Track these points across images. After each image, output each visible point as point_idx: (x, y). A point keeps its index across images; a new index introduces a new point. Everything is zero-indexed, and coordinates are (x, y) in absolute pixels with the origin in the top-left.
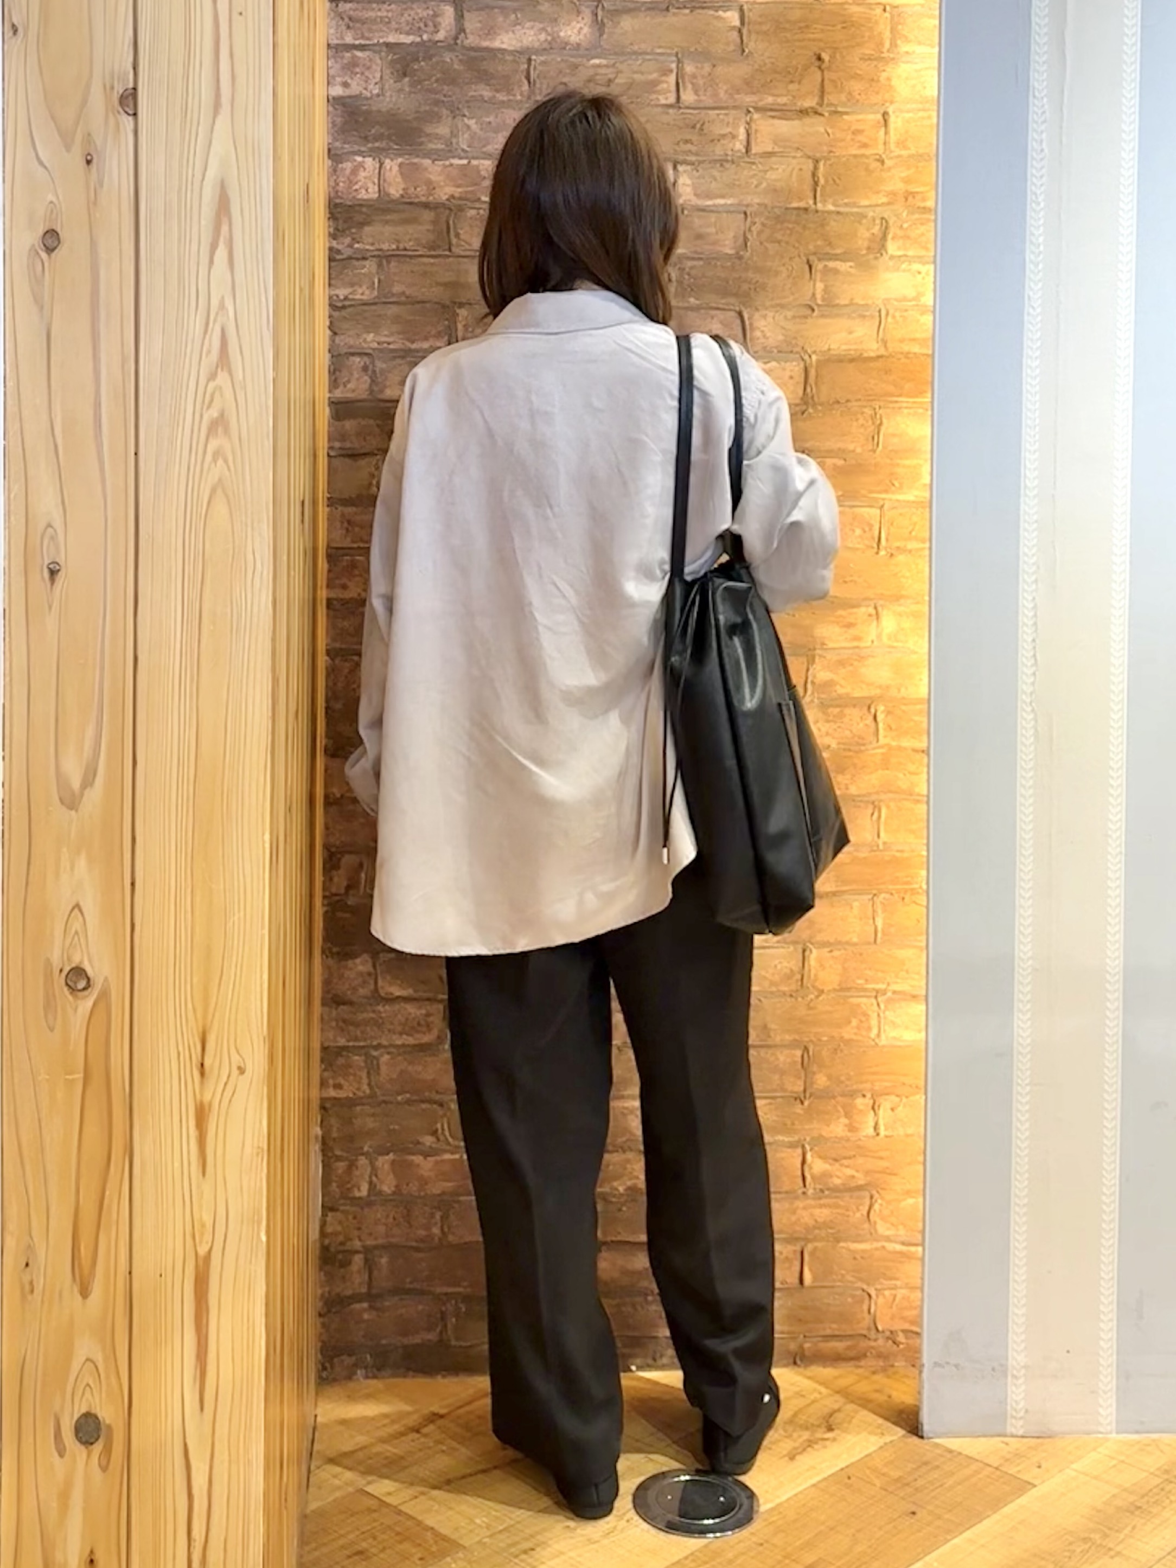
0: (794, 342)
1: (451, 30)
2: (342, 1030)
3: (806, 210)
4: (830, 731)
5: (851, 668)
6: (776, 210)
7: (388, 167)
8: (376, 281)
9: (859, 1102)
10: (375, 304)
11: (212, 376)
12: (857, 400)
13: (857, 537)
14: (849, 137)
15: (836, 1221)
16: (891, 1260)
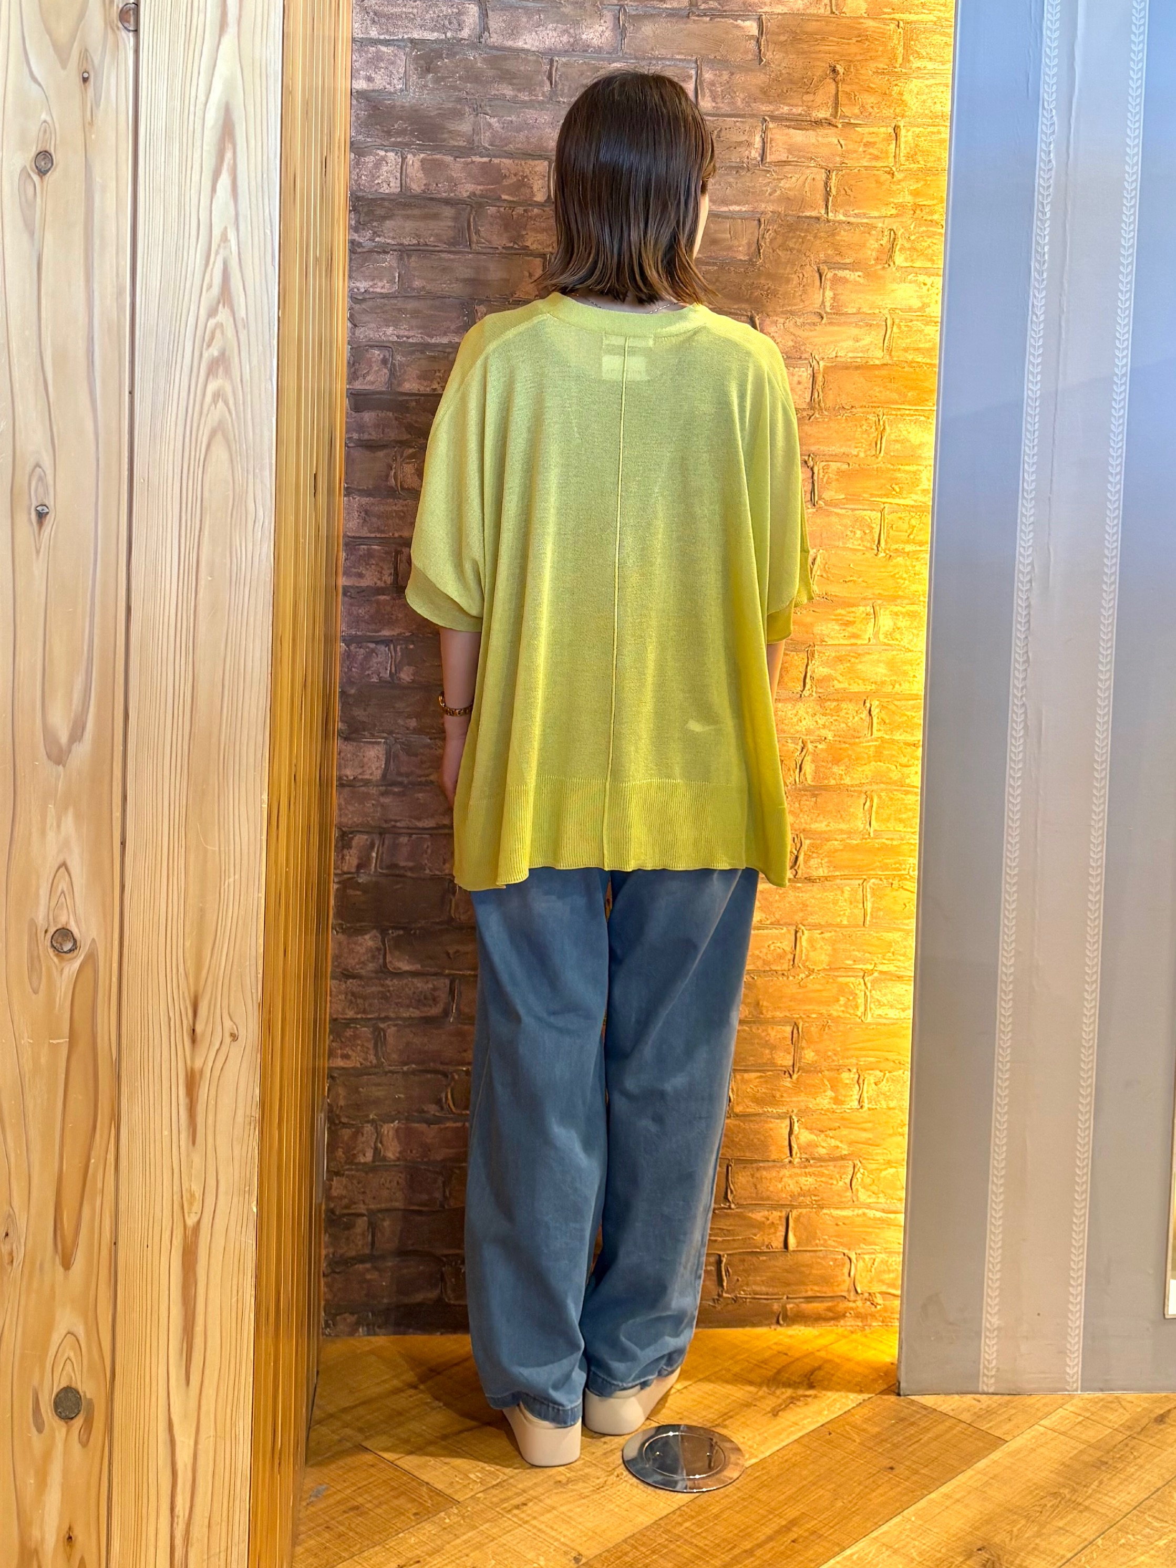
0: (804, 348)
1: (475, 26)
2: (351, 1002)
3: (818, 219)
4: (827, 724)
5: (849, 665)
6: (789, 218)
7: (411, 162)
8: (397, 275)
9: (845, 1075)
10: (395, 298)
11: (213, 312)
12: (862, 406)
13: (858, 539)
14: (861, 149)
15: (821, 1189)
16: (870, 1227)
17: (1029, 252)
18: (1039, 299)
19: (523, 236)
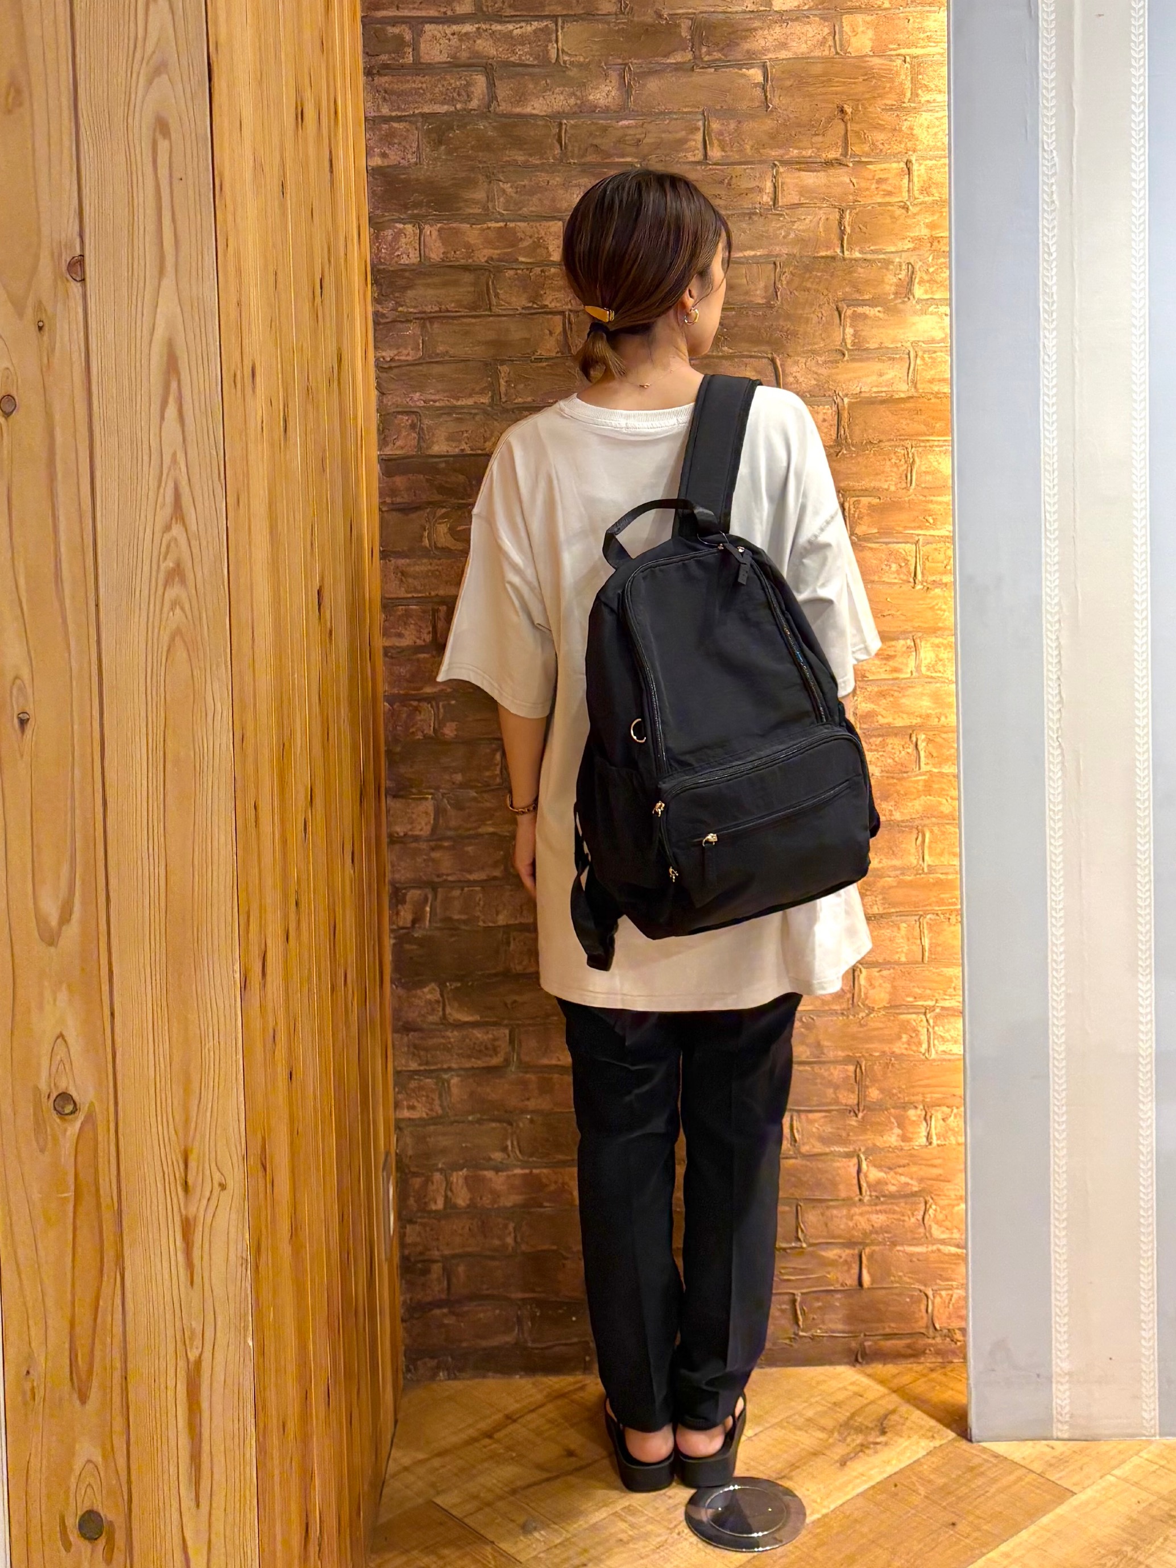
0: (825, 385)
1: (484, 96)
2: (414, 1054)
3: (833, 258)
5: (892, 699)
6: (804, 259)
7: (428, 233)
8: (421, 342)
9: (912, 1113)
10: (420, 364)
11: (168, 528)
12: (889, 440)
13: (894, 573)
14: (874, 186)
15: (893, 1226)
16: (947, 1263)
18: (1049, 341)
19: (541, 296)
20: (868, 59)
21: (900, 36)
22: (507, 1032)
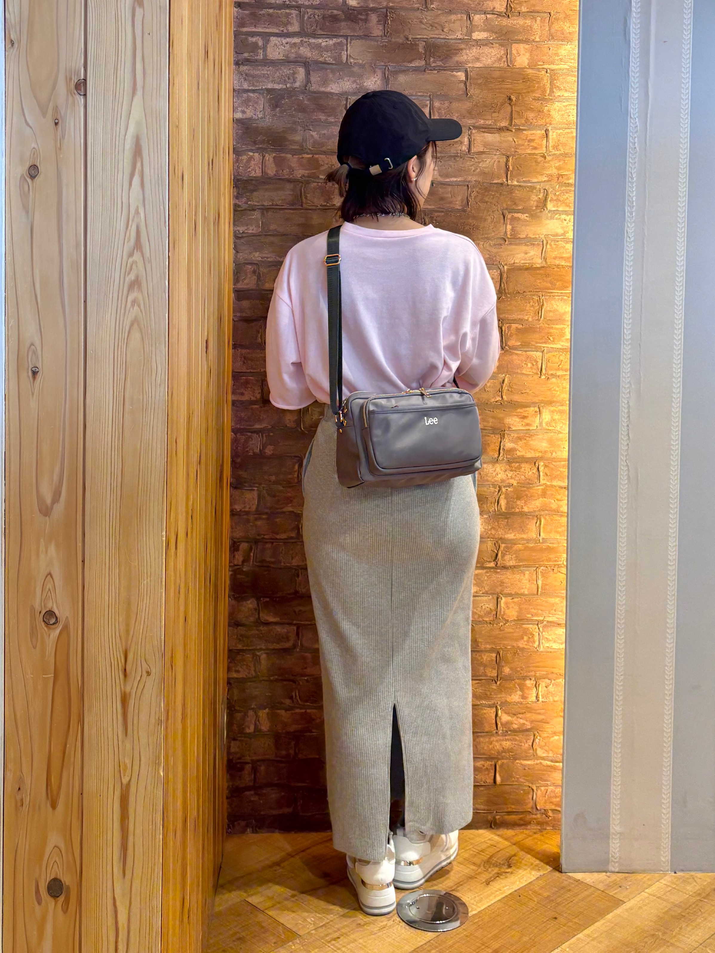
0: (494, 258)
1: (303, 80)
2: (240, 640)
3: (502, 184)
4: (513, 476)
5: (525, 441)
6: (485, 184)
7: (267, 159)
8: (261, 222)
9: (528, 683)
10: (260, 235)
11: (131, 255)
12: (530, 292)
13: (529, 368)
14: (526, 144)
15: (515, 748)
16: (544, 770)
17: (624, 201)
18: (630, 228)
19: (332, 199)
20: (525, 70)
21: (545, 58)
22: (295, 628)
